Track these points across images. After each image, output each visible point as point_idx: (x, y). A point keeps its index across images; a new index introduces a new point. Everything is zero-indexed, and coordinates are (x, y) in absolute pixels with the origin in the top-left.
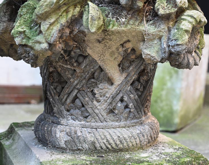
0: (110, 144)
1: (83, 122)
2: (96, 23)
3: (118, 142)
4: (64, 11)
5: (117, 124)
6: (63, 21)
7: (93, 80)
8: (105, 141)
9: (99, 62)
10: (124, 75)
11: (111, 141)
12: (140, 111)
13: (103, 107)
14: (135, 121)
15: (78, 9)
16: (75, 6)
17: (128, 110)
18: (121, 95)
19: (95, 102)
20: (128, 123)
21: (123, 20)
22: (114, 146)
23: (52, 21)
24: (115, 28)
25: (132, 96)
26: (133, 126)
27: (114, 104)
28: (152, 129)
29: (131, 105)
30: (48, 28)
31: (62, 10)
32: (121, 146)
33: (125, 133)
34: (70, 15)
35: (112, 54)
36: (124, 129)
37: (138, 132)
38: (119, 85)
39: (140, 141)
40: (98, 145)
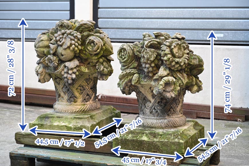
0: (148, 125)
1: (143, 116)
2: (134, 81)
3: (151, 124)
4: (127, 77)
5: (153, 118)
6: (126, 81)
7: (144, 101)
8: (147, 123)
9: (144, 94)
10: (154, 99)
11: (149, 124)
12: (164, 114)
13: (148, 111)
14: (162, 117)
15: (131, 77)
16: (131, 76)
17: (157, 113)
18: (154, 107)
19: (146, 109)
20: (158, 118)
21: (146, 80)
22: (150, 125)
23: (123, 81)
24: (143, 83)
25: (158, 108)
26: (160, 119)
27: (151, 110)
28: (169, 122)
29: (158, 111)
30: (122, 83)
31: (126, 77)
32: (152, 126)
33: (155, 121)
34: (128, 79)
35: (148, 92)
36: (155, 120)
37: (160, 121)
38: (153, 103)
39: (161, 125)
40: (144, 124)
